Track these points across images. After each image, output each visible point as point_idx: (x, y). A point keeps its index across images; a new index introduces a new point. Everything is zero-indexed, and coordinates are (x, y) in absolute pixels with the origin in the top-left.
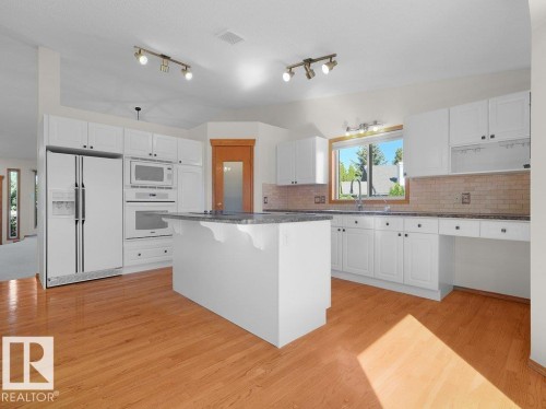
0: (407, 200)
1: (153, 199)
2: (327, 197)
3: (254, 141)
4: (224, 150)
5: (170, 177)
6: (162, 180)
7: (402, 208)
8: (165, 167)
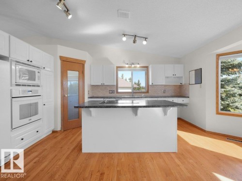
0: (148, 92)
1: (30, 94)
2: (115, 90)
3: (85, 61)
4: (68, 64)
5: (39, 78)
6: (35, 80)
7: (147, 94)
8: (36, 70)
